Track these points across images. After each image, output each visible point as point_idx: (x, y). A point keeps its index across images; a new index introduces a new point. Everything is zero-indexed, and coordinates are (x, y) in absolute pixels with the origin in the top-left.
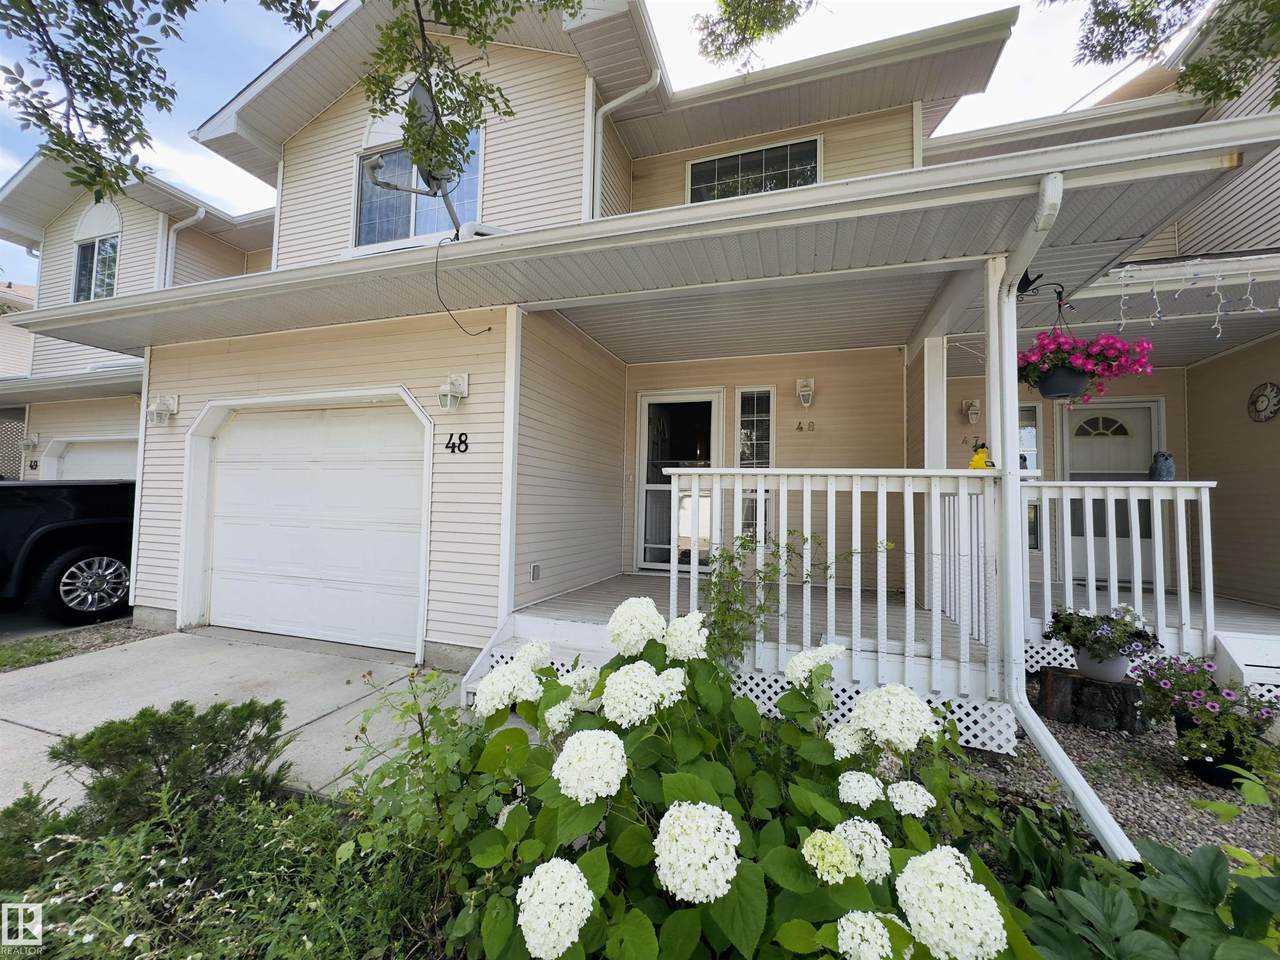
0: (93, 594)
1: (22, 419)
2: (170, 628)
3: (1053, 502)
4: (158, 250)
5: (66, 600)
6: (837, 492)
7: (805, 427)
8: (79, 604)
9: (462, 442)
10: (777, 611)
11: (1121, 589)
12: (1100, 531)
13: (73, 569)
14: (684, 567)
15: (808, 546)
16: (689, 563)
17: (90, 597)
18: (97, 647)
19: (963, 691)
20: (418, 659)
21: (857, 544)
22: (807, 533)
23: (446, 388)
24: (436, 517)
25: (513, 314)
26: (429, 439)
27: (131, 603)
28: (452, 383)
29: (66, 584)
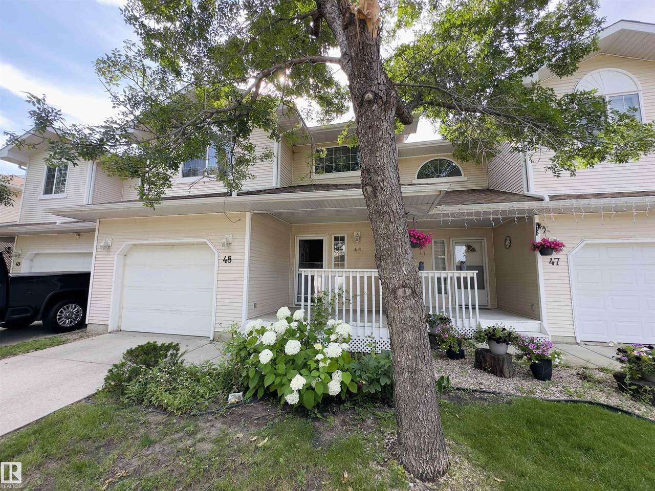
0: (68, 320)
1: (14, 242)
2: (105, 331)
3: (451, 278)
4: (88, 171)
5: (58, 322)
6: (367, 277)
7: (357, 249)
8: (64, 323)
9: (229, 259)
10: (335, 315)
11: (472, 308)
12: (466, 287)
13: (62, 309)
14: (306, 304)
15: (344, 293)
16: (307, 302)
17: (67, 321)
18: (78, 339)
19: (381, 337)
20: (212, 338)
21: (358, 293)
22: (344, 290)
23: (224, 241)
24: (219, 286)
25: (248, 215)
26: (217, 258)
27: (86, 323)
28: (226, 239)
29: (59, 315)
